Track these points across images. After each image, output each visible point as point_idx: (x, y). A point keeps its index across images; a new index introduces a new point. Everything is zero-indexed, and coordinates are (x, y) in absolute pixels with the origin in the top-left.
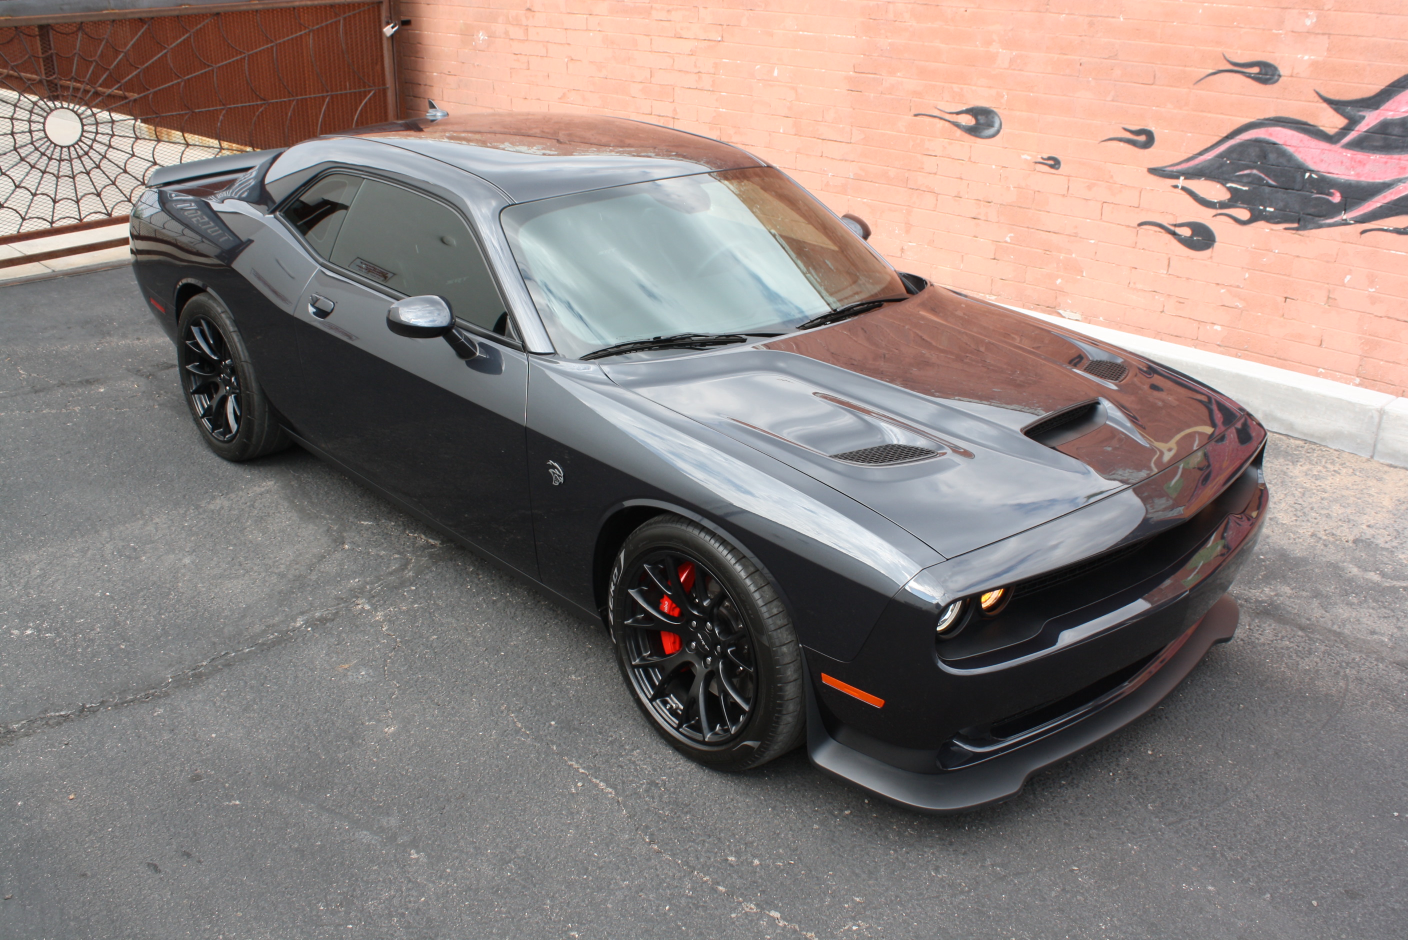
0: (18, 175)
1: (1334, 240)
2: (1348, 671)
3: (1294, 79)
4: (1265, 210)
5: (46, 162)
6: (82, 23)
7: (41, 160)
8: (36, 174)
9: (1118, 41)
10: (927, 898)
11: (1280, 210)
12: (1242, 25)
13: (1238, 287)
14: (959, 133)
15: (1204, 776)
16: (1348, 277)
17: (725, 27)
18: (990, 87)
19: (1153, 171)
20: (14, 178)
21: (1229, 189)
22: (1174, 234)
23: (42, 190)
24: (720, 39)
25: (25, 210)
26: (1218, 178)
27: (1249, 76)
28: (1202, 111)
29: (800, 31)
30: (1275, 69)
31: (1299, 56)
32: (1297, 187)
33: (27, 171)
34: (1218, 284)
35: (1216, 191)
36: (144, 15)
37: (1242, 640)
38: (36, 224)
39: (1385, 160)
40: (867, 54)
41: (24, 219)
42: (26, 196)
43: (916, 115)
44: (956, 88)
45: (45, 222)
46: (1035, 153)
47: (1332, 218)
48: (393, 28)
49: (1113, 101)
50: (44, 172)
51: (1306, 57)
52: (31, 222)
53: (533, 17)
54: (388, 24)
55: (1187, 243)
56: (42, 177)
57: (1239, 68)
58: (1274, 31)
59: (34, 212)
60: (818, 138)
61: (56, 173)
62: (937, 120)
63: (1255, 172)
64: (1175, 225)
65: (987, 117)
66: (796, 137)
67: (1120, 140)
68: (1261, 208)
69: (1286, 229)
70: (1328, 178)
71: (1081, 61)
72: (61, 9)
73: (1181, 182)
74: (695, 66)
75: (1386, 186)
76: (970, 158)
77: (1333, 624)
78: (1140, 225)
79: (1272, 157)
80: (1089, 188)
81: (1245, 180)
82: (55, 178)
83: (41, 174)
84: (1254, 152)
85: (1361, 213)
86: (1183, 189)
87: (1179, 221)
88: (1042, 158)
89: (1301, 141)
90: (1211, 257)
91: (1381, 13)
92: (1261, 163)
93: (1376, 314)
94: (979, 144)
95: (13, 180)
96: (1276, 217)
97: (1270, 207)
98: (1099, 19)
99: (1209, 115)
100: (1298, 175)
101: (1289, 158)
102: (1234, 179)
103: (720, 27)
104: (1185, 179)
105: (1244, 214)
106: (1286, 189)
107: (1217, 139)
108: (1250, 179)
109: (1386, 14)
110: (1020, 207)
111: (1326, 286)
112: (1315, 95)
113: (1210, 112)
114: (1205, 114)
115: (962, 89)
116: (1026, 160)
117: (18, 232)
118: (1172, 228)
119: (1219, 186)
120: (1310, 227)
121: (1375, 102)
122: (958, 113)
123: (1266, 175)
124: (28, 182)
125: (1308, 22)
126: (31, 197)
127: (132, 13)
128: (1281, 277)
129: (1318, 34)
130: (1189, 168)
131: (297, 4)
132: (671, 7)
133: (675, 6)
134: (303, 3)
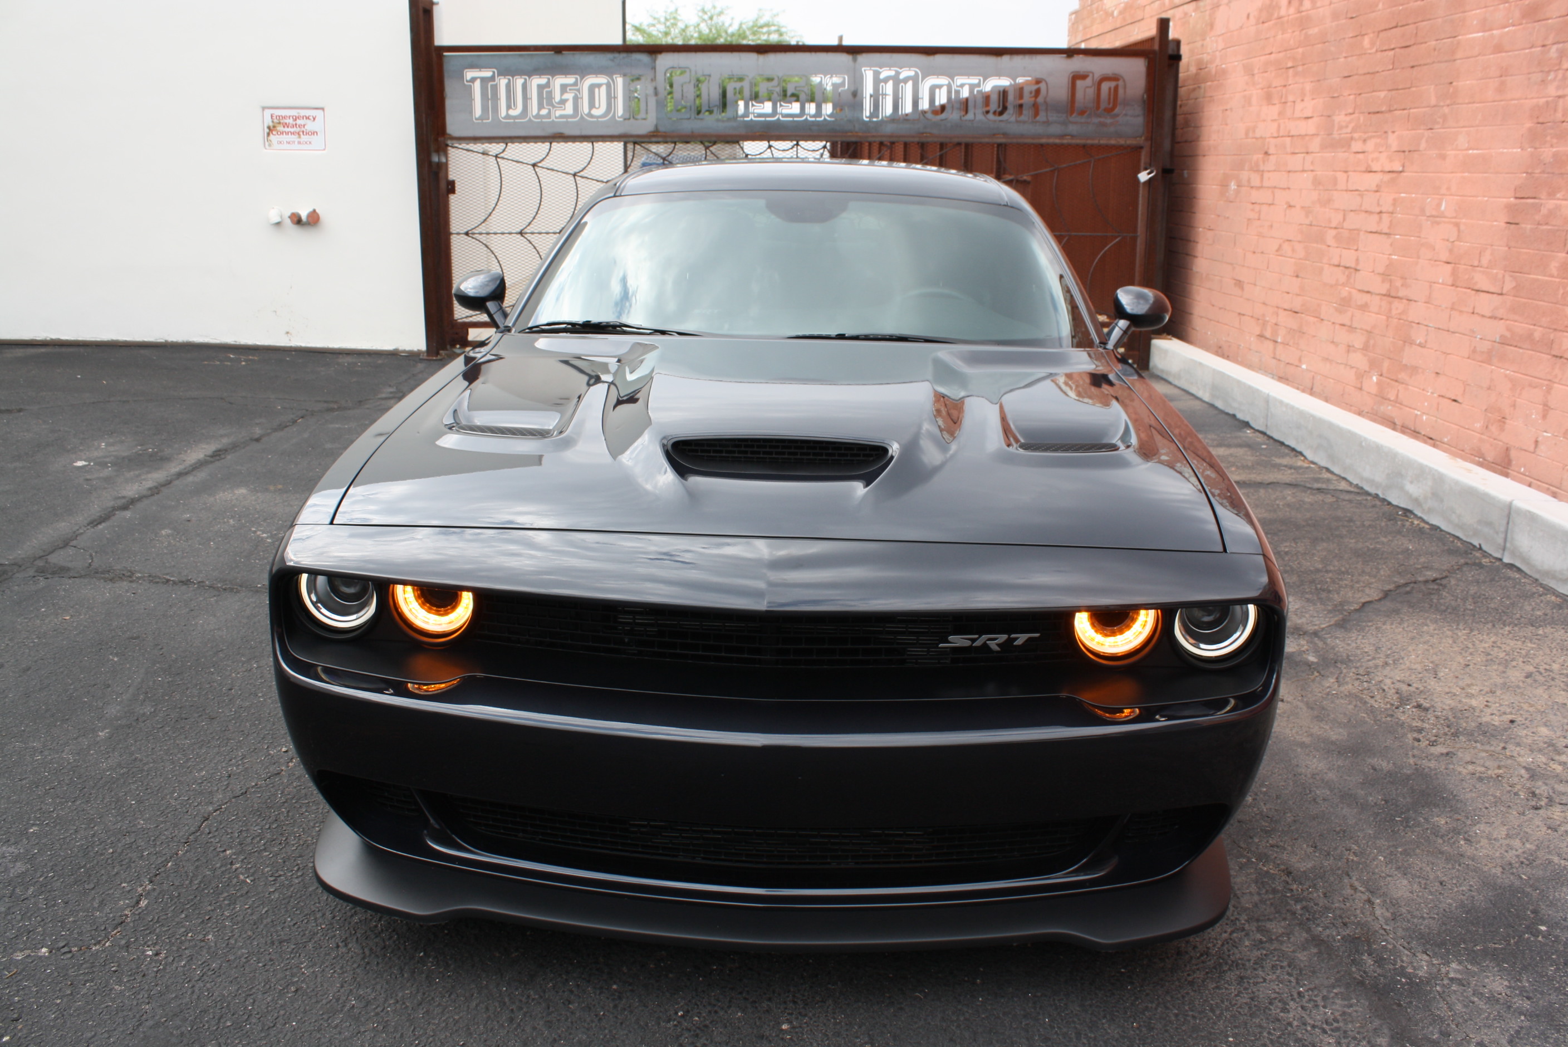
17: (1407, 153)
24: (1401, 169)
29: (1470, 149)
36: (885, 140)
40: (1530, 171)
48: (1149, 174)
53: (1268, 161)
54: (1146, 169)
60: (1473, 290)
66: (1453, 288)
74: (1378, 204)
103: (1402, 154)
131: (1044, 141)
132: (1366, 136)
133: (1370, 134)
134: (1051, 141)
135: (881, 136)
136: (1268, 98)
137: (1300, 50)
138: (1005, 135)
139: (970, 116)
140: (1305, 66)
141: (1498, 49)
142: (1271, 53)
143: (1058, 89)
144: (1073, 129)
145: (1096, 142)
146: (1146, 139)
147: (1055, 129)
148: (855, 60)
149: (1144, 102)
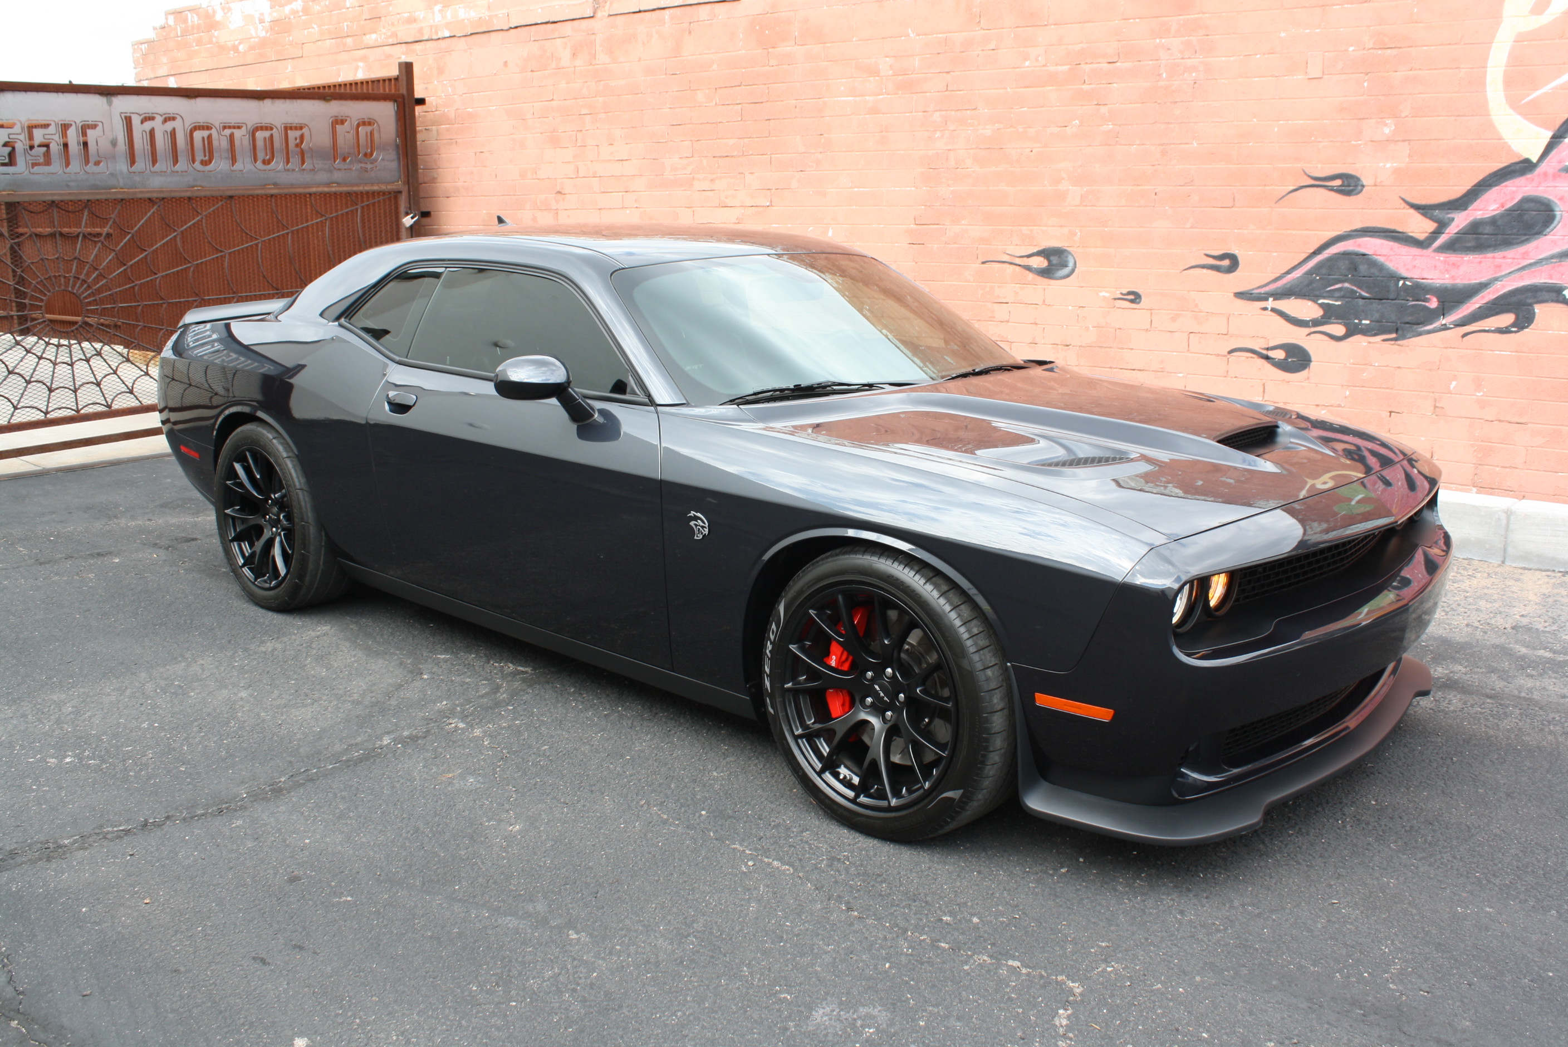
0: (12, 360)
1: (1435, 347)
2: (1552, 727)
3: (1378, 188)
4: (1360, 324)
5: (43, 347)
6: (88, 201)
7: (37, 345)
8: (31, 360)
9: (1193, 167)
10: (1181, 938)
11: (1377, 321)
12: (1319, 139)
13: (1339, 406)
14: (1031, 276)
15: (1440, 818)
16: (1454, 383)
17: (773, 191)
18: (1061, 226)
19: (1239, 295)
20: (7, 363)
21: (1321, 305)
22: (1267, 358)
23: (38, 377)
24: (768, 204)
25: (18, 398)
26: (1308, 296)
27: (1331, 189)
28: (1286, 229)
29: (855, 187)
30: (1358, 179)
31: (1381, 164)
32: (1392, 296)
33: (22, 356)
34: (1318, 405)
35: (1307, 309)
36: (154, 195)
37: (1430, 709)
38: (28, 414)
39: (1479, 260)
40: (928, 204)
41: (16, 408)
42: (20, 383)
43: (983, 263)
44: (1025, 230)
45: (39, 412)
46: (1113, 290)
47: (1431, 324)
48: (412, 218)
49: (1192, 227)
50: (40, 358)
51: (1388, 165)
52: (23, 412)
53: (564, 199)
54: (407, 214)
55: (1283, 366)
56: (38, 363)
57: (1320, 182)
58: (1353, 142)
59: (26, 401)
61: (53, 359)
62: (1006, 266)
63: (1346, 285)
64: (1267, 349)
65: (1059, 257)
67: (1203, 267)
68: (1356, 321)
69: (1384, 340)
70: (1423, 284)
71: (1156, 190)
72: (68, 186)
73: (1270, 303)
75: (1483, 286)
76: (1044, 301)
77: (1520, 692)
78: (1230, 352)
79: (1363, 268)
80: (1174, 319)
81: (1337, 294)
82: (51, 365)
83: (37, 360)
84: (1343, 265)
85: (1461, 316)
86: (1273, 310)
87: (1271, 344)
88: (1122, 294)
89: (1391, 249)
90: (1308, 378)
91: (1458, 116)
92: (1353, 276)
93: (1486, 418)
94: (1053, 286)
95: (6, 366)
96: (1373, 330)
97: (1366, 319)
98: (1172, 146)
99: (1294, 232)
100: (1392, 284)
101: (1381, 267)
102: (1325, 295)
103: (768, 191)
104: (1274, 300)
105: (1339, 330)
106: (1381, 300)
107: (1305, 256)
108: (1342, 293)
109: (1464, 116)
110: (1101, 347)
111: (1432, 395)
112: (1401, 201)
113: (1294, 229)
114: (1289, 232)
115: (1031, 231)
116: (1104, 297)
117: (9, 422)
118: (1265, 352)
119: (1310, 303)
120: (1409, 335)
121: (1462, 203)
122: (1029, 256)
123: (1358, 288)
124: (22, 368)
125: (1387, 130)
126: (25, 384)
127: (142, 192)
128: (1384, 390)
129: (1398, 141)
130: (1277, 288)
131: (313, 190)
132: (714, 176)
133: (719, 175)
134: (320, 189)
135: (148, 192)
136: (555, 141)
137: (601, 99)
138: (275, 184)
139: (238, 166)
140: (610, 114)
141: (874, 110)
142: (553, 100)
143: (319, 136)
144: (338, 176)
145: (361, 188)
146: (404, 184)
147: (322, 177)
148: (110, 104)
149: (397, 146)
